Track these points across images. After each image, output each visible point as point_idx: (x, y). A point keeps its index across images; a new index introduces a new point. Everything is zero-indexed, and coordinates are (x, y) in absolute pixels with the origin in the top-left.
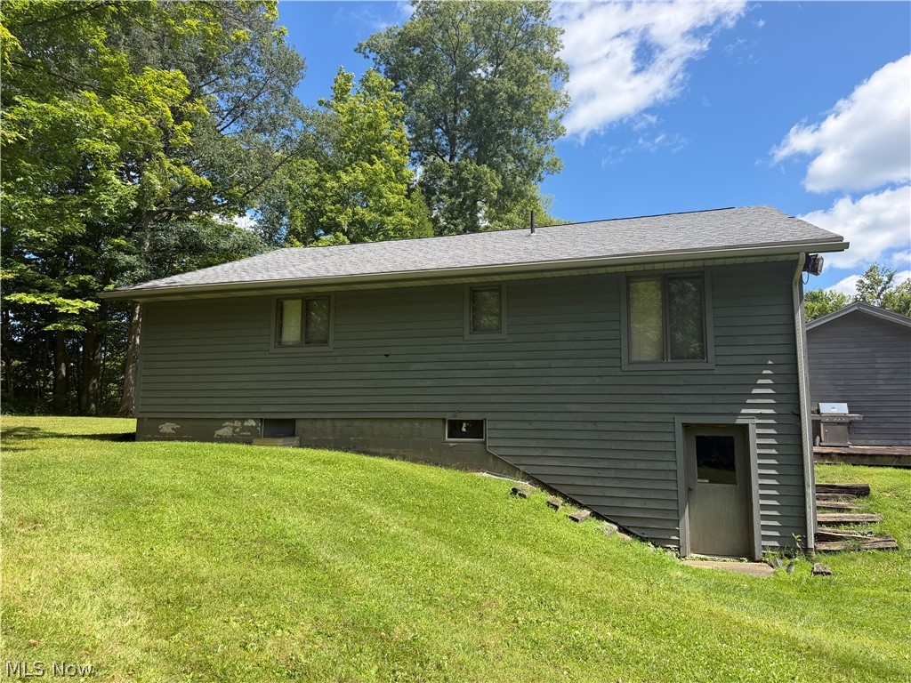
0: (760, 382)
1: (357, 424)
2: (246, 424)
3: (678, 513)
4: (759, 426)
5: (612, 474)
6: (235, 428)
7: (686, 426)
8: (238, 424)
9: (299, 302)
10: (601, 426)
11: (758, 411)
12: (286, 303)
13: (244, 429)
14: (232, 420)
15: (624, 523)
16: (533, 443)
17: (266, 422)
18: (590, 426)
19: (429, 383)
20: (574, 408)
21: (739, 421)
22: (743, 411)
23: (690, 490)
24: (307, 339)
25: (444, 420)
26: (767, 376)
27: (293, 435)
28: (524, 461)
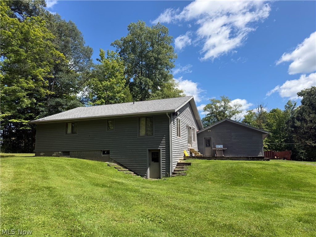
0: (163, 140)
1: (83, 152)
2: (59, 153)
3: (147, 169)
4: (162, 149)
5: (134, 161)
6: (57, 154)
7: (149, 150)
8: (57, 153)
9: (71, 124)
10: (133, 151)
11: (162, 146)
12: (68, 124)
13: (58, 154)
14: (56, 152)
15: (136, 172)
16: (119, 155)
17: (63, 152)
18: (131, 151)
19: (98, 142)
20: (127, 147)
21: (159, 149)
22: (159, 146)
23: (150, 164)
24: (73, 132)
25: (101, 151)
26: (164, 139)
27: (69, 155)
28: (117, 159)
